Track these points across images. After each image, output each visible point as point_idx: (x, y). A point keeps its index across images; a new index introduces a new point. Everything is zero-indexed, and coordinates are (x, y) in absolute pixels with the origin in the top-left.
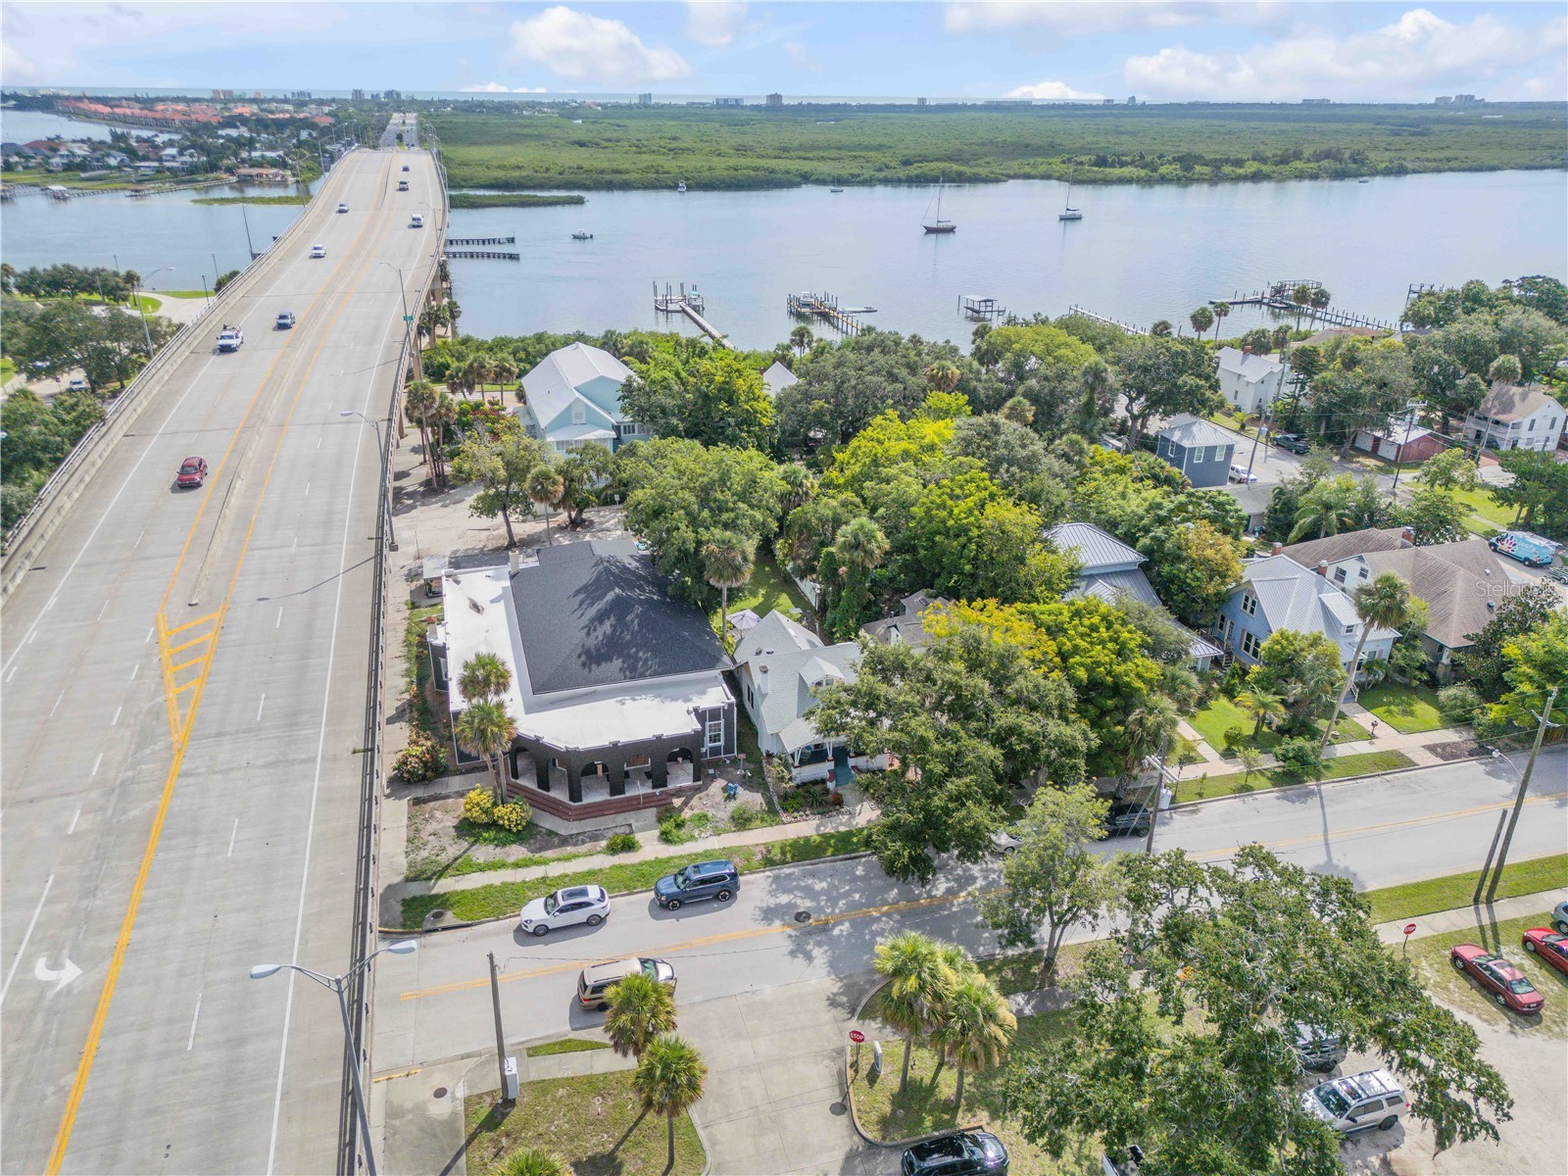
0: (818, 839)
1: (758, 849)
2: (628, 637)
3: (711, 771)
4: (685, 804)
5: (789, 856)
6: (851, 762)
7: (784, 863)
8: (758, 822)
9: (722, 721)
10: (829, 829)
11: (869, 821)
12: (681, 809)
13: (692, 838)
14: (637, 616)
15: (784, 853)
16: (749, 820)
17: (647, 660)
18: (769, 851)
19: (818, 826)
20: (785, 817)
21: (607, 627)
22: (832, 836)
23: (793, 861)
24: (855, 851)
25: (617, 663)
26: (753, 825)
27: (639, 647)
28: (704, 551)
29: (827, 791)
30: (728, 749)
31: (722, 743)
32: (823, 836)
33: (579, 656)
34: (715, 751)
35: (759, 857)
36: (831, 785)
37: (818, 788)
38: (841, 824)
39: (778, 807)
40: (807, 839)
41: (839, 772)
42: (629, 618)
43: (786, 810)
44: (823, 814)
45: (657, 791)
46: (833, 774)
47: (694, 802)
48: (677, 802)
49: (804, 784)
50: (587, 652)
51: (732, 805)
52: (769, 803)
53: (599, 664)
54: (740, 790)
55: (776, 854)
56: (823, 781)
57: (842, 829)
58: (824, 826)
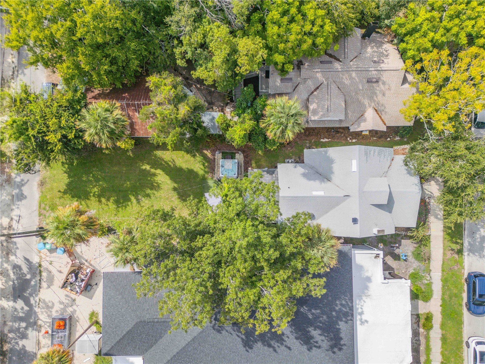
1: (449, 255)
2: (325, 317)
5: (459, 241)
7: (462, 244)
14: (310, 310)
15: (457, 243)
18: (452, 250)
19: (436, 217)
21: (315, 333)
23: (462, 239)
25: (342, 325)
33: (334, 353)
35: (456, 256)
42: (310, 317)
50: (332, 347)
53: (341, 339)
55: (456, 247)
58: (438, 215)
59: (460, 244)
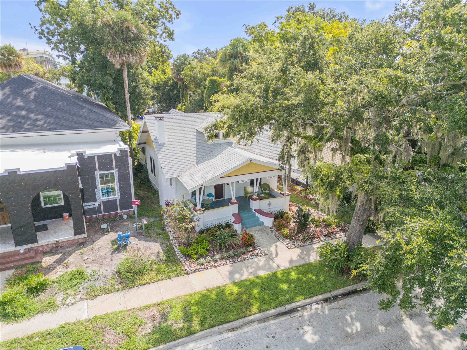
0: (236, 290)
1: (148, 313)
3: (104, 226)
4: (59, 261)
5: (196, 321)
6: (255, 205)
7: (190, 333)
8: (153, 275)
9: (115, 171)
10: (246, 275)
11: (291, 261)
12: (50, 269)
13: (51, 306)
15: (188, 317)
16: (140, 273)
17: (37, 120)
18: (165, 317)
19: (231, 273)
20: (188, 265)
22: (253, 284)
23: (203, 328)
24: (291, 301)
26: (145, 279)
27: (30, 110)
28: (99, 23)
29: (234, 235)
30: (126, 203)
31: (117, 196)
32: (240, 284)
34: (110, 206)
35: (148, 328)
36: (237, 227)
37: (225, 232)
38: (259, 268)
39: (179, 255)
40: (220, 292)
41: (244, 215)
43: (188, 257)
44: (235, 257)
45: (22, 249)
46: (238, 218)
47: (71, 259)
48: (48, 260)
49: (208, 229)
51: (121, 257)
52: (169, 252)
54: (133, 241)
56: (228, 226)
57: (263, 273)
58: (239, 273)
59: (187, 325)
